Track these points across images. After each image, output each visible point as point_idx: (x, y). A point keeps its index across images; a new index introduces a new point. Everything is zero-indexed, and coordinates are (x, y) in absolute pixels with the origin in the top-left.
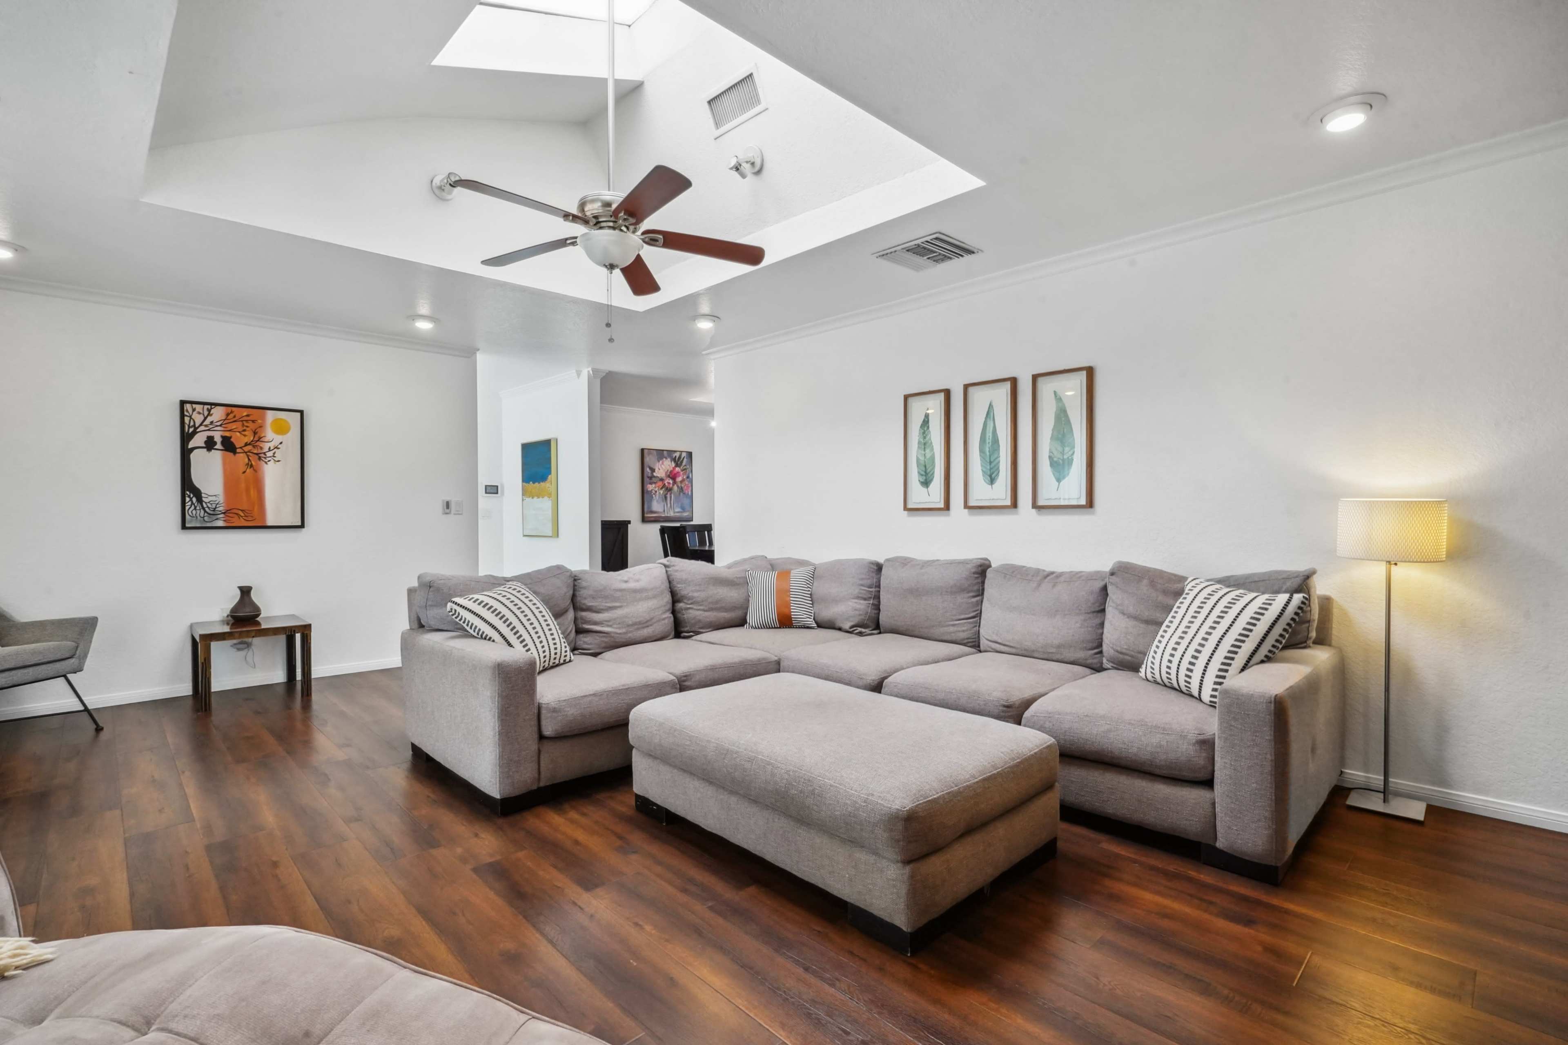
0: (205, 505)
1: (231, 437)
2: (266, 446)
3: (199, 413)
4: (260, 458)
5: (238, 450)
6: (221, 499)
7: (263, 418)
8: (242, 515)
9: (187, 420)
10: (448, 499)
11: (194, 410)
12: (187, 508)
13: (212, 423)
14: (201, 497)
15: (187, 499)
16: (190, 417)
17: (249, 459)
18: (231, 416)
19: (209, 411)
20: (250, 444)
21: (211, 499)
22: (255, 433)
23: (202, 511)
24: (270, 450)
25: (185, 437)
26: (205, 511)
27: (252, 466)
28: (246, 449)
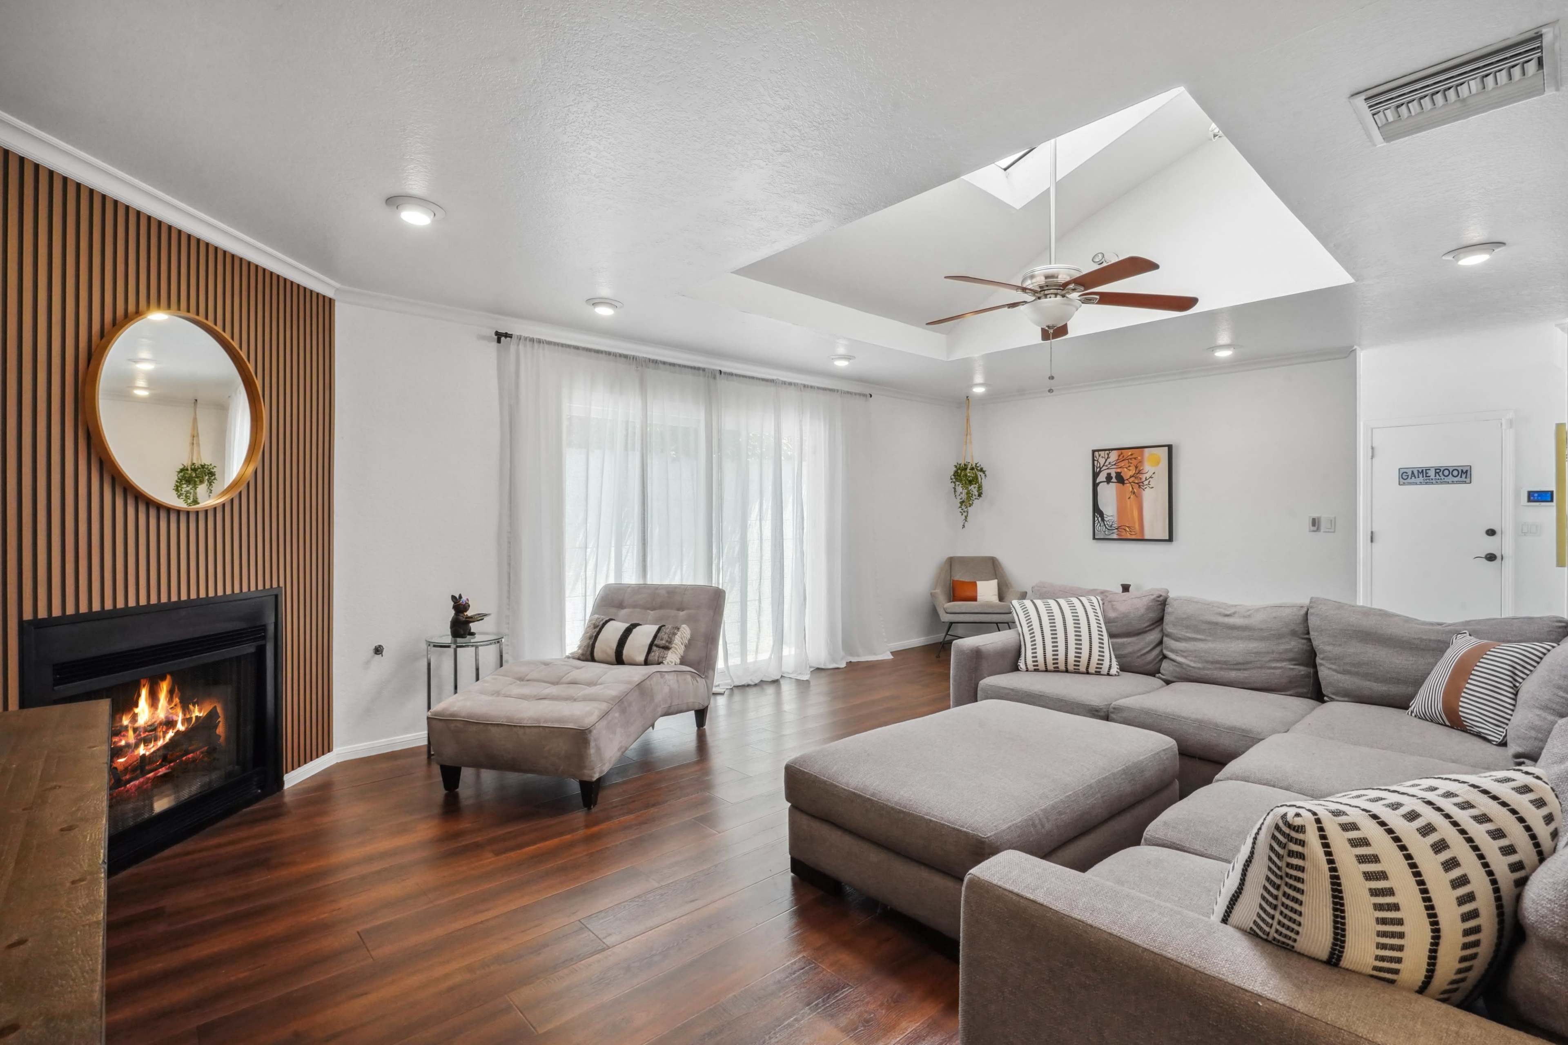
0: (1106, 523)
1: (1121, 472)
2: (1143, 477)
3: (1103, 457)
4: (1139, 486)
5: (1126, 482)
6: (1115, 519)
7: (1142, 455)
8: (1128, 530)
9: (1096, 462)
10: (1315, 515)
11: (1099, 455)
12: (1096, 525)
13: (1110, 463)
14: (1103, 517)
15: (1096, 519)
16: (1098, 461)
17: (1132, 488)
18: (1121, 457)
19: (1108, 454)
20: (1133, 476)
21: (1109, 518)
22: (1136, 467)
23: (1104, 527)
24: (1146, 480)
25: (1095, 475)
26: (1106, 528)
27: (1134, 493)
28: (1132, 480)
